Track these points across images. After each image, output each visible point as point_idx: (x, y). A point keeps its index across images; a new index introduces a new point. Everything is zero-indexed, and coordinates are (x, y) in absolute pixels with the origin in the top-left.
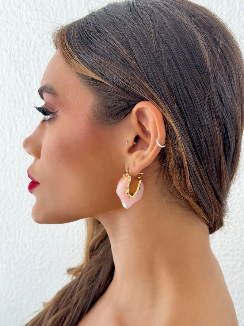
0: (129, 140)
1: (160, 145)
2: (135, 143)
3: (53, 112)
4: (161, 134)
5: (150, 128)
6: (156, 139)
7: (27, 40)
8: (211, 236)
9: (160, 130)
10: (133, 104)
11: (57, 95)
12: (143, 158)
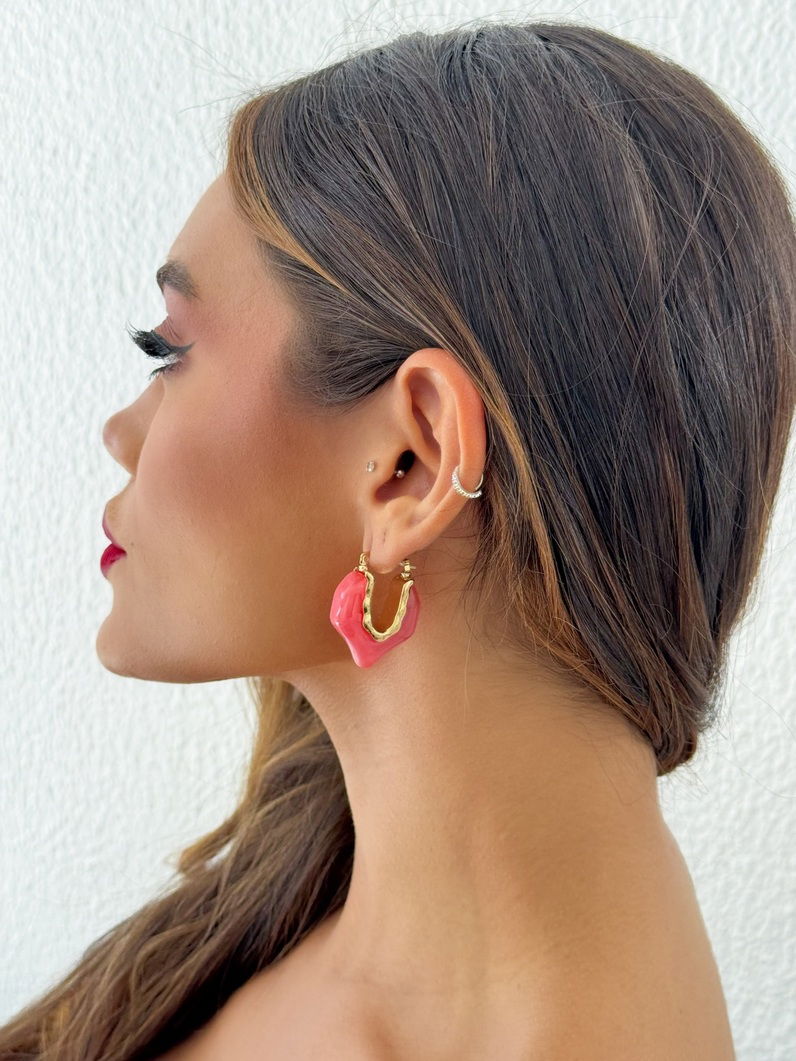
0: (379, 459)
1: (461, 491)
2: (400, 472)
3: (179, 348)
4: (469, 455)
5: (441, 434)
6: (452, 471)
7: (68, 146)
8: (663, 778)
9: (467, 445)
10: (402, 352)
11: (195, 295)
12: (411, 522)
